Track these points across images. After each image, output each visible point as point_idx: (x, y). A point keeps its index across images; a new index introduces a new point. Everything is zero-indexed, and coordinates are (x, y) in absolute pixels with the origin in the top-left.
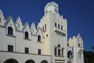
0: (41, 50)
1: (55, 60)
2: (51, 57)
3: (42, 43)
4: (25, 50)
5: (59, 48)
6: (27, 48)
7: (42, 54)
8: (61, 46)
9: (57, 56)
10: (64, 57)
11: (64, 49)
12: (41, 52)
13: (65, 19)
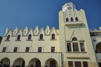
0: (54, 47)
1: (68, 58)
2: (61, 54)
3: (56, 40)
4: (39, 50)
5: (74, 42)
6: (40, 48)
7: (56, 52)
8: (79, 39)
9: (72, 53)
10: (86, 53)
11: (84, 41)
12: (54, 50)
13: (81, 10)
